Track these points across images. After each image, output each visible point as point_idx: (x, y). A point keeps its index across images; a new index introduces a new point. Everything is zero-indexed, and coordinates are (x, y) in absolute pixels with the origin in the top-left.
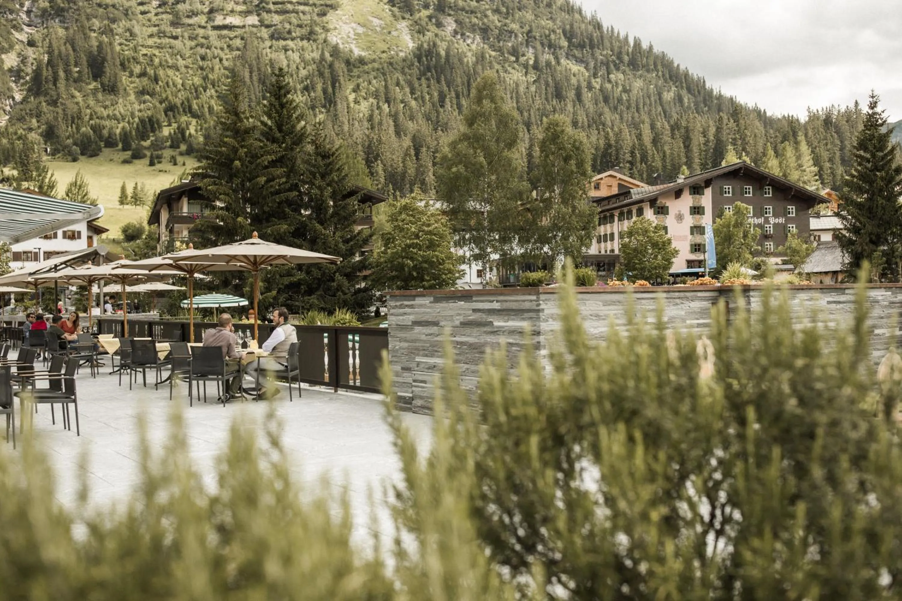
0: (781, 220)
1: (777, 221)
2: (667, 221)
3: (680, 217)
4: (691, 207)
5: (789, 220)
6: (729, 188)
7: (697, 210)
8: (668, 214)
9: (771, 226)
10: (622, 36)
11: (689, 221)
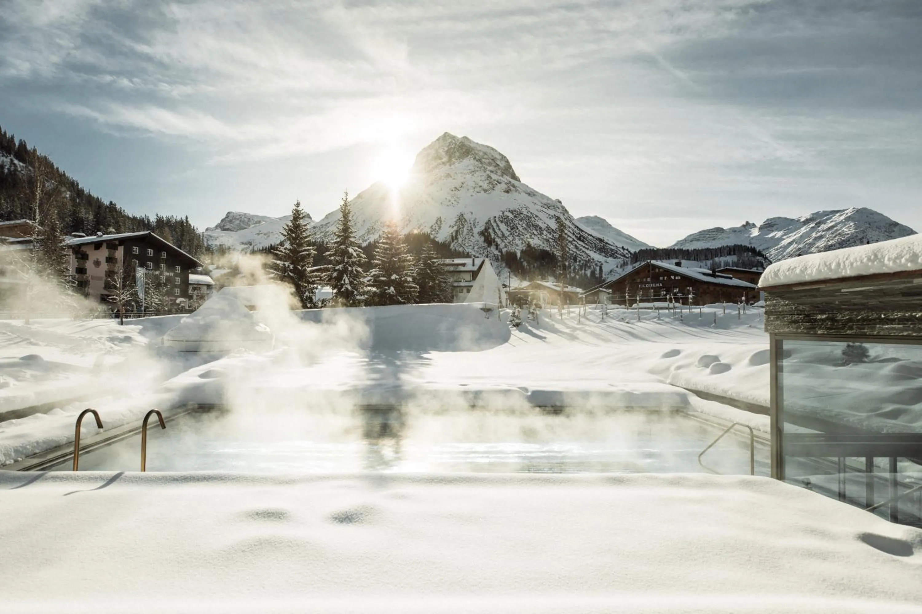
0: (171, 274)
1: (168, 274)
2: (86, 265)
3: (97, 263)
4: (106, 258)
5: (176, 275)
6: (136, 249)
7: (110, 260)
8: (88, 260)
9: (164, 277)
10: (9, 135)
11: (104, 266)
